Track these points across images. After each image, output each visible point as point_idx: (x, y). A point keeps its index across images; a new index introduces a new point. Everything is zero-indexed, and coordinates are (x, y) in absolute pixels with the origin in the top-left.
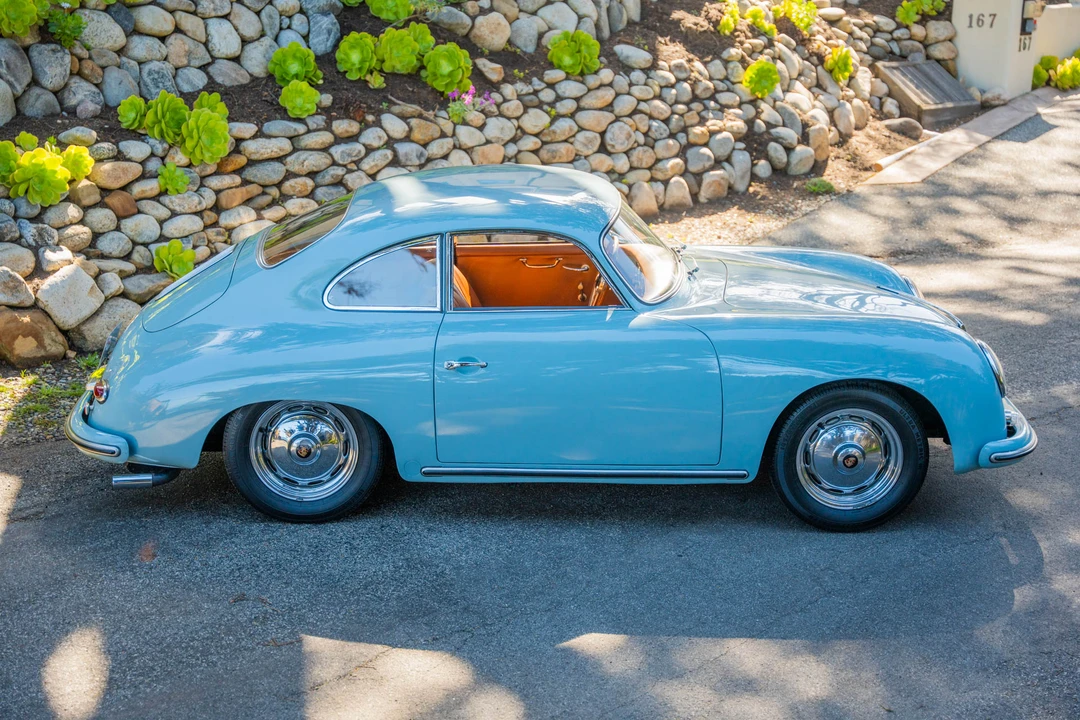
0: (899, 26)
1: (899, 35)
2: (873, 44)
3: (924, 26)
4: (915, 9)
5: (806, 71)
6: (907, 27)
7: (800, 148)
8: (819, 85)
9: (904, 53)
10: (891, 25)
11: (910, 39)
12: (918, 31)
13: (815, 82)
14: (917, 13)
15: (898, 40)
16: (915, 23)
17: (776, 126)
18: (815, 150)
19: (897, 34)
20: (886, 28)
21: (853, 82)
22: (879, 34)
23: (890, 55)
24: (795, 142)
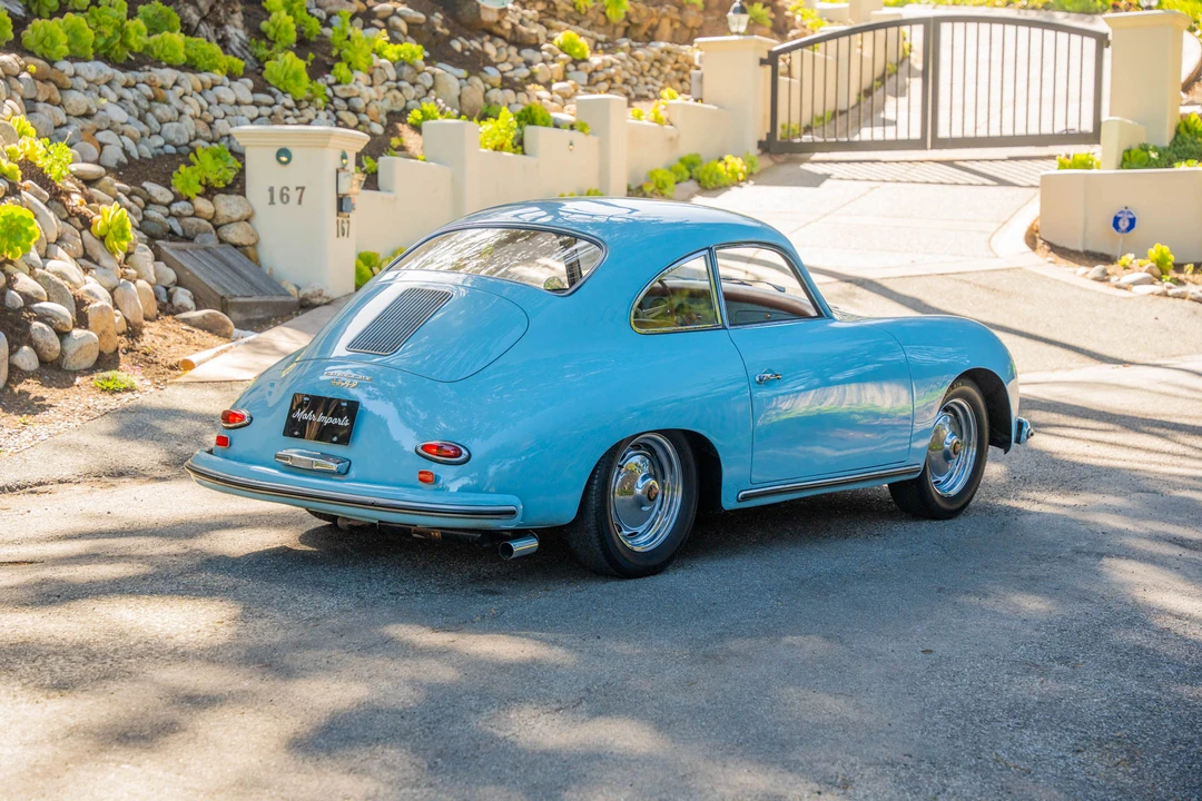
0: (177, 198)
1: (179, 209)
2: (145, 218)
3: (211, 200)
4: (197, 178)
5: (67, 236)
6: (188, 199)
7: (77, 333)
8: (86, 256)
9: (188, 234)
10: (169, 197)
11: (194, 216)
12: (203, 205)
13: (81, 252)
14: (200, 183)
15: (179, 216)
16: (198, 195)
17: (39, 301)
18: (99, 336)
19: (177, 207)
20: (160, 199)
21: (130, 259)
22: (151, 206)
23: (171, 235)
24: (70, 325)
